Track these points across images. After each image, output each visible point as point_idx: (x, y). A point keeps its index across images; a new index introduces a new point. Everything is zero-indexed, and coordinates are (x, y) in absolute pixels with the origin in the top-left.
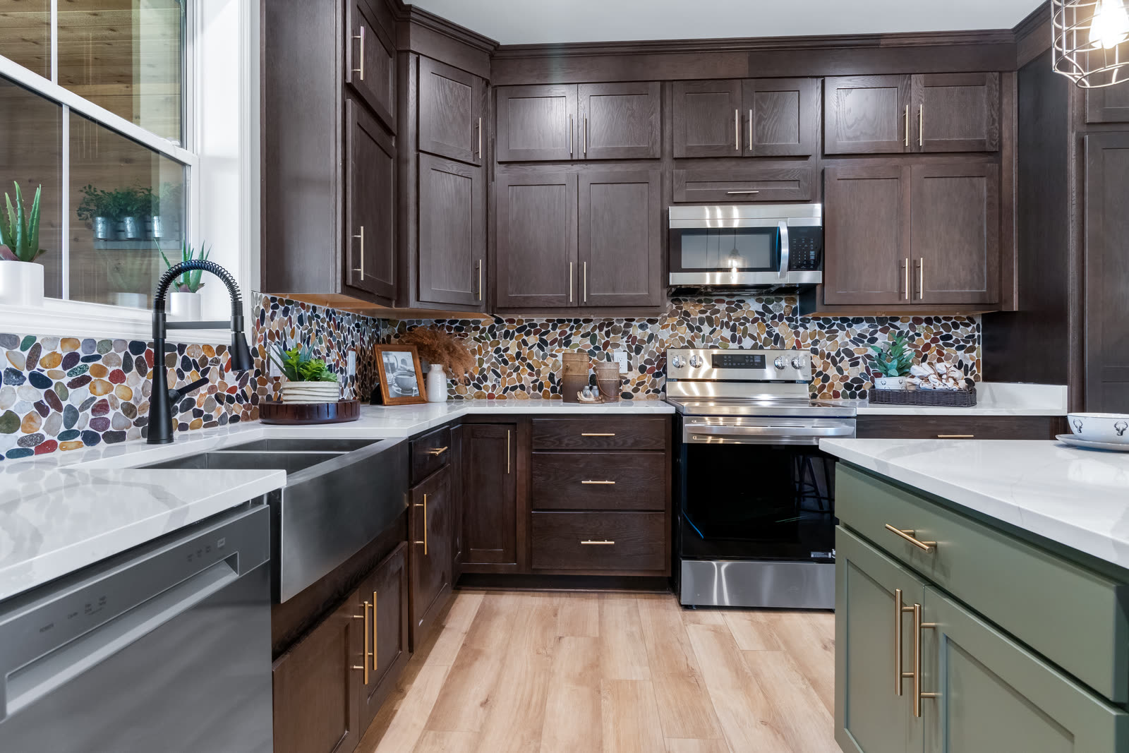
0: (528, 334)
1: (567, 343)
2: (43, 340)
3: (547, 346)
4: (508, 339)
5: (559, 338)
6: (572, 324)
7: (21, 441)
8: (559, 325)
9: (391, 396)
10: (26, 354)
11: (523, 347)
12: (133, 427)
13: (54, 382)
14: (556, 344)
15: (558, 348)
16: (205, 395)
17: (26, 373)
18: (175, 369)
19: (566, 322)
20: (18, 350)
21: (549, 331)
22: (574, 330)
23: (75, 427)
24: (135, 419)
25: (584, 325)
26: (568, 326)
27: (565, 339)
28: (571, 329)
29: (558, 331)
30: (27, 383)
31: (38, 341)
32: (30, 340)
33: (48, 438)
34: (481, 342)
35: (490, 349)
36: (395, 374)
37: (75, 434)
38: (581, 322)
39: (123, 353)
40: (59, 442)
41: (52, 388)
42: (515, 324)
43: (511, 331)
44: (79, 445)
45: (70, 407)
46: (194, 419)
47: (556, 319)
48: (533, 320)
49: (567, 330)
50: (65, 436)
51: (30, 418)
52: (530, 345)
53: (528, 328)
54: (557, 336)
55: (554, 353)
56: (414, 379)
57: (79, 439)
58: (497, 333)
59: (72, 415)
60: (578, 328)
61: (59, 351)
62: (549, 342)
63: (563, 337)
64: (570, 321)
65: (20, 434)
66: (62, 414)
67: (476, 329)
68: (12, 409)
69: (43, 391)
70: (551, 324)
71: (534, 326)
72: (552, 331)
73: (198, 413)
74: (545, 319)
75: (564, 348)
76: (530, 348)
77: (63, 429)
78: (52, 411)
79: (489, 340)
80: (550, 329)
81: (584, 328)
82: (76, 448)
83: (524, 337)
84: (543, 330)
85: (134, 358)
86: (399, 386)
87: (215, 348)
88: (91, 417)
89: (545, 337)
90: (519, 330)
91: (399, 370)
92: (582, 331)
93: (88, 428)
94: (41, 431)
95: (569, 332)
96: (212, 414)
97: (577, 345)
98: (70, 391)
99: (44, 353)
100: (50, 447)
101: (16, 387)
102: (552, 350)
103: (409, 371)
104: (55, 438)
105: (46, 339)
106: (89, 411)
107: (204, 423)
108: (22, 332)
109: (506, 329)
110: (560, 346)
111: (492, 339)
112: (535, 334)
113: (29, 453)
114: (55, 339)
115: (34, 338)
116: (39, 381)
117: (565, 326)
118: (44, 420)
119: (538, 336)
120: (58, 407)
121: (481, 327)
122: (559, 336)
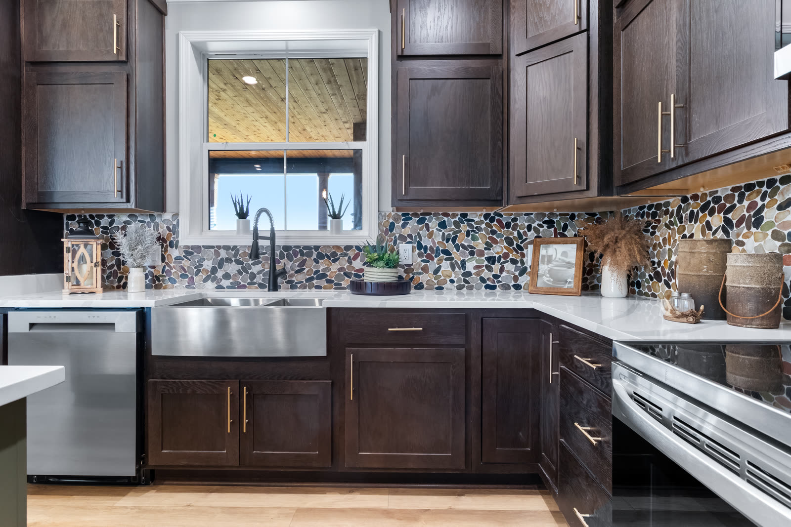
0: (711, 214)
1: (758, 222)
2: (240, 247)
3: (732, 228)
4: (693, 223)
5: (747, 215)
6: (764, 189)
7: (231, 283)
8: (747, 194)
9: (539, 285)
10: (233, 252)
11: (707, 232)
12: (285, 284)
13: (245, 263)
14: (744, 225)
15: (745, 231)
16: (335, 272)
17: (233, 259)
18: (312, 258)
19: (757, 188)
20: (230, 251)
21: (735, 205)
22: (768, 199)
23: (255, 281)
24: (286, 281)
25: (782, 187)
26: (759, 192)
27: (754, 215)
28: (763, 199)
29: (746, 203)
30: (234, 263)
31: (238, 247)
32: (235, 247)
33: (242, 283)
34: (670, 229)
35: (677, 236)
36: (550, 266)
37: (255, 283)
38: (778, 184)
39: (279, 251)
40: (247, 286)
41: (244, 265)
42: (699, 201)
43: (695, 211)
44: (257, 288)
45: (252, 273)
46: (326, 284)
47: (743, 184)
48: (717, 192)
49: (758, 199)
50: (250, 284)
51: (235, 275)
52: (714, 228)
53: (712, 205)
54: (745, 213)
55: (740, 238)
56: (572, 271)
57: (257, 285)
58: (684, 215)
59: (253, 276)
60: (772, 196)
61: (247, 251)
62: (734, 222)
63: (752, 213)
64: (761, 184)
65: (231, 281)
66: (249, 275)
67: (666, 213)
68: (228, 272)
69: (240, 266)
70: (737, 194)
71: (717, 200)
72: (738, 205)
73: (329, 281)
74: (730, 187)
75: (753, 230)
76: (714, 234)
77: (249, 281)
78: (244, 273)
79: (677, 226)
80: (736, 202)
81: (782, 193)
82: (255, 289)
83: (708, 218)
84: (728, 205)
85: (285, 253)
86: (551, 277)
87: (343, 248)
88: (262, 277)
89: (729, 216)
90: (703, 209)
91: (557, 261)
92: (780, 199)
93: (261, 282)
94: (240, 281)
95: (760, 203)
96: (342, 283)
97: (771, 224)
98: (252, 266)
99: (241, 252)
100: (244, 287)
101: (229, 264)
102: (738, 235)
103: (569, 263)
104: (246, 284)
105: (241, 247)
106: (261, 275)
107: (334, 287)
108: (232, 244)
109: (691, 209)
110: (749, 228)
111: (679, 225)
112: (719, 213)
113: (235, 288)
114: (245, 246)
115: (237, 246)
116: (238, 262)
117: (755, 195)
118: (241, 277)
119: (722, 215)
120: (247, 273)
121: (671, 210)
122: (748, 211)
